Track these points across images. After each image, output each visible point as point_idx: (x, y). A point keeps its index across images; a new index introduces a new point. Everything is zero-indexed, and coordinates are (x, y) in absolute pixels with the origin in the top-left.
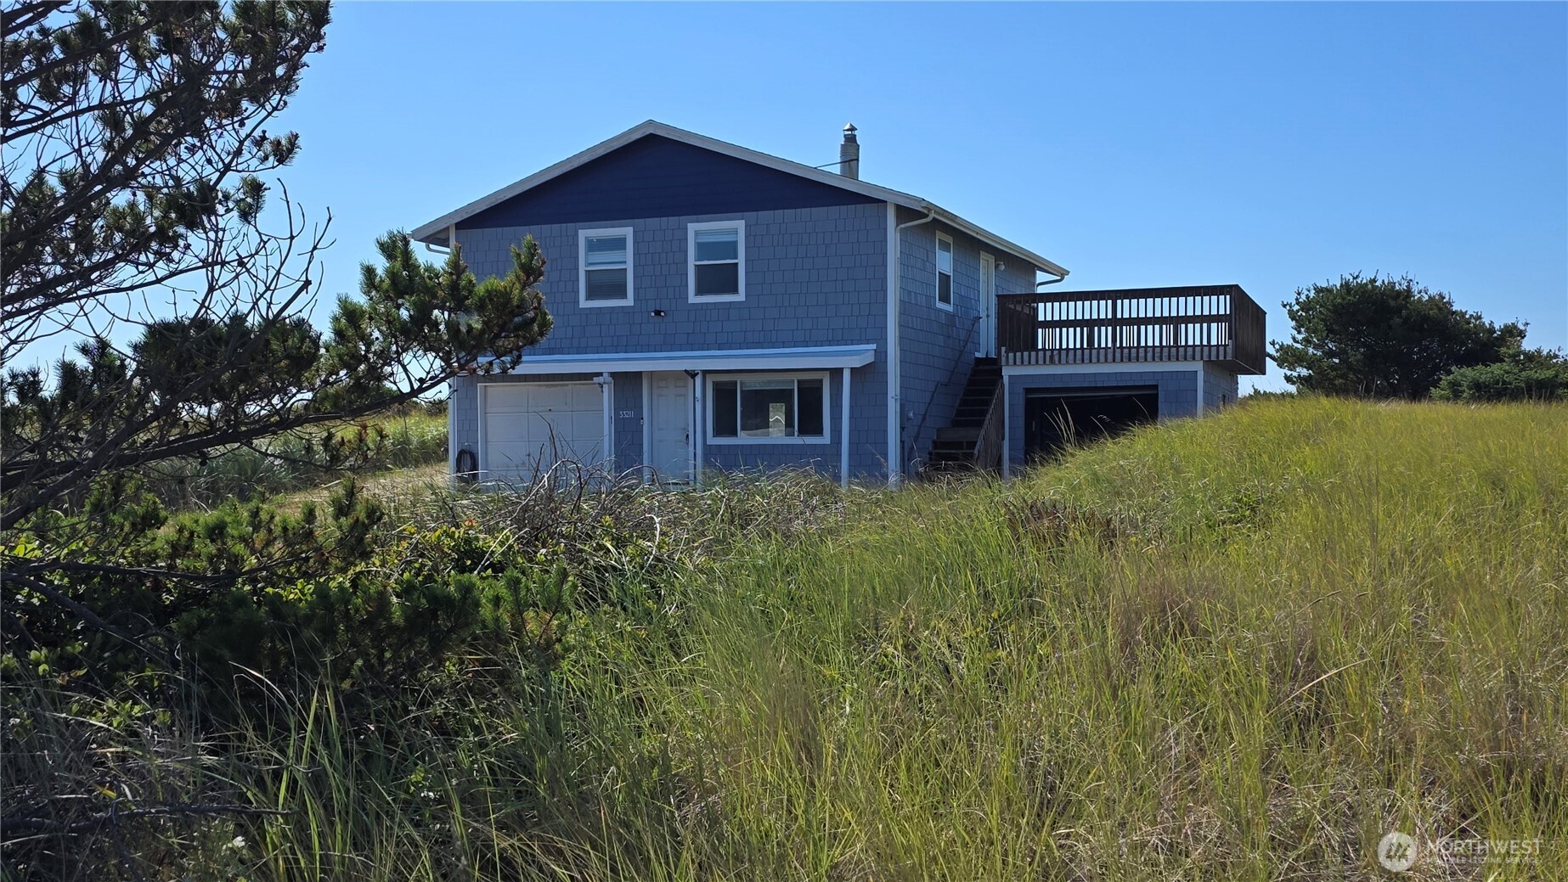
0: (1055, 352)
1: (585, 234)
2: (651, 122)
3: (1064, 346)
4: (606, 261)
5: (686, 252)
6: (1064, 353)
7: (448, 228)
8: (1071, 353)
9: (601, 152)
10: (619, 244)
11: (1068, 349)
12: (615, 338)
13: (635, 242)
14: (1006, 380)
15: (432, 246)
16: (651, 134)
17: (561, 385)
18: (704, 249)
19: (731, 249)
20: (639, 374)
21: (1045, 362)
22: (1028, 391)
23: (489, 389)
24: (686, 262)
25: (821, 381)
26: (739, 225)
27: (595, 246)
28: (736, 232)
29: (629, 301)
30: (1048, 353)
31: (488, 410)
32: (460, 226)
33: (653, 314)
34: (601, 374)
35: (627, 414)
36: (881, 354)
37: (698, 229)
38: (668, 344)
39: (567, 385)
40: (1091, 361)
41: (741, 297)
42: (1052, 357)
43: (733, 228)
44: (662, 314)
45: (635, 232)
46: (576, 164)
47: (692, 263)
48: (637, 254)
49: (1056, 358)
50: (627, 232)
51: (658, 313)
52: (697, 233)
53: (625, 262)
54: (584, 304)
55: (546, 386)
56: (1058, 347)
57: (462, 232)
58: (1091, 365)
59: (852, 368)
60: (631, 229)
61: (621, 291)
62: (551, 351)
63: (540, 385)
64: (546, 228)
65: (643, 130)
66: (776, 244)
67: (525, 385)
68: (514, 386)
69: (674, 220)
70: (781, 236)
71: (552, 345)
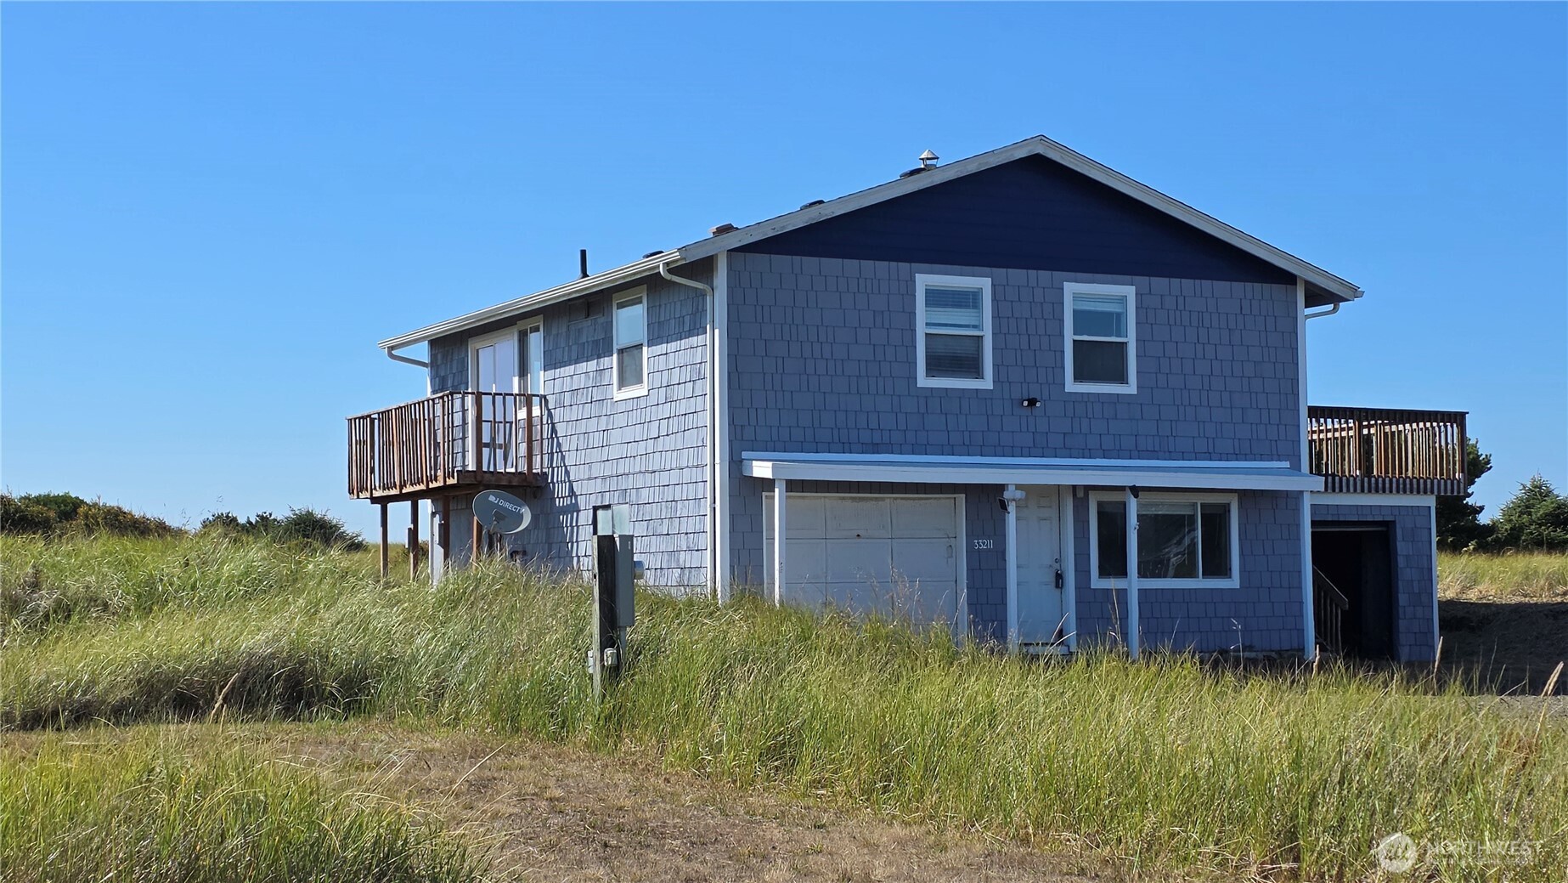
1: (926, 280)
2: (1042, 138)
4: (954, 322)
5: (1062, 321)
9: (972, 168)
10: (968, 300)
12: (966, 434)
13: (994, 299)
16: (1038, 155)
17: (876, 499)
18: (1082, 320)
19: (1120, 322)
20: (1001, 488)
24: (1062, 334)
25: (1229, 507)
26: (1129, 291)
27: (936, 298)
28: (1125, 301)
29: (987, 383)
33: (1024, 403)
35: (985, 544)
37: (1077, 292)
38: (1038, 447)
39: (883, 499)
41: (1131, 387)
43: (1117, 295)
44: (1038, 404)
45: (993, 285)
47: (1069, 337)
48: (996, 316)
50: (981, 283)
51: (1032, 402)
52: (1075, 297)
53: (980, 327)
54: (923, 381)
57: (738, 257)
60: (989, 280)
61: (975, 370)
62: (875, 448)
63: (844, 498)
64: (868, 264)
65: (1030, 148)
66: (1172, 322)
67: (821, 497)
68: (803, 497)
69: (1044, 275)
70: (1178, 313)
71: (877, 439)
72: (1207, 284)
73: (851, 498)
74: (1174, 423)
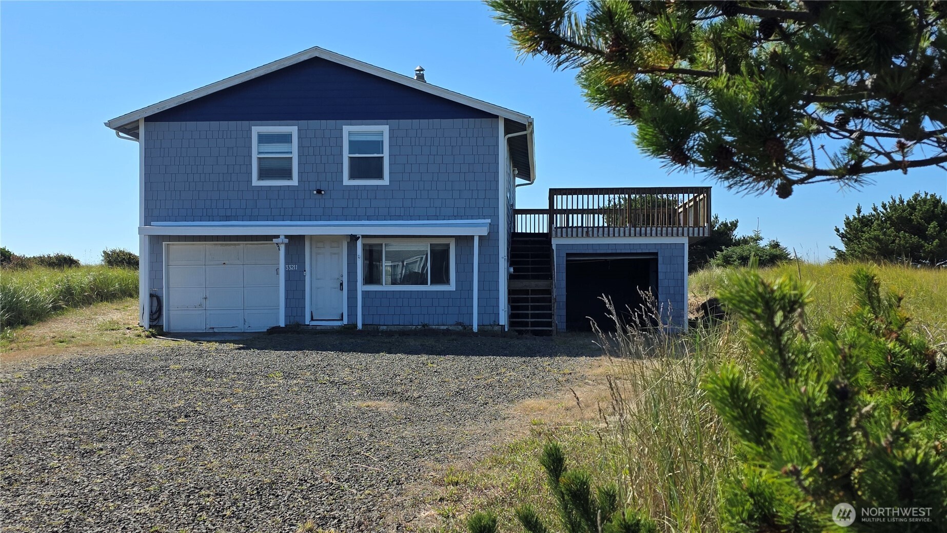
0: (590, 229)
1: (257, 130)
2: (316, 48)
3: (596, 225)
4: (275, 151)
5: (342, 147)
6: (595, 230)
7: (138, 120)
8: (601, 230)
9: (274, 68)
10: (286, 138)
11: (598, 227)
12: (282, 209)
13: (300, 138)
14: (554, 247)
15: (121, 134)
16: (316, 57)
17: (235, 244)
18: (355, 146)
19: (378, 146)
20: (302, 238)
21: (582, 236)
22: (568, 255)
23: (171, 246)
24: (341, 155)
25: (448, 245)
26: (384, 129)
27: (263, 139)
28: (382, 134)
29: (294, 182)
30: (585, 230)
31: (171, 263)
32: (148, 119)
33: (315, 192)
34: (278, 237)
35: (293, 267)
36: (494, 228)
37: (351, 131)
38: (327, 215)
39: (239, 244)
40: (614, 236)
41: (386, 181)
42: (587, 232)
43: (380, 130)
44: (323, 192)
45: (299, 130)
46: (253, 76)
47: (346, 155)
48: (300, 147)
49: (590, 233)
50: (292, 129)
51: (319, 192)
52: (350, 134)
53: (291, 153)
54: (256, 182)
55: (214, 244)
56: (592, 226)
57: (152, 124)
58: (614, 238)
59: (479, 236)
60: (296, 128)
61: (287, 174)
62: (227, 218)
63: (216, 244)
64: (224, 124)
65: (310, 54)
66: (413, 144)
67: (203, 244)
68: (193, 244)
69: (331, 123)
70: (417, 139)
71: (229, 214)
72: (437, 121)
73: (221, 244)
74: (413, 200)
